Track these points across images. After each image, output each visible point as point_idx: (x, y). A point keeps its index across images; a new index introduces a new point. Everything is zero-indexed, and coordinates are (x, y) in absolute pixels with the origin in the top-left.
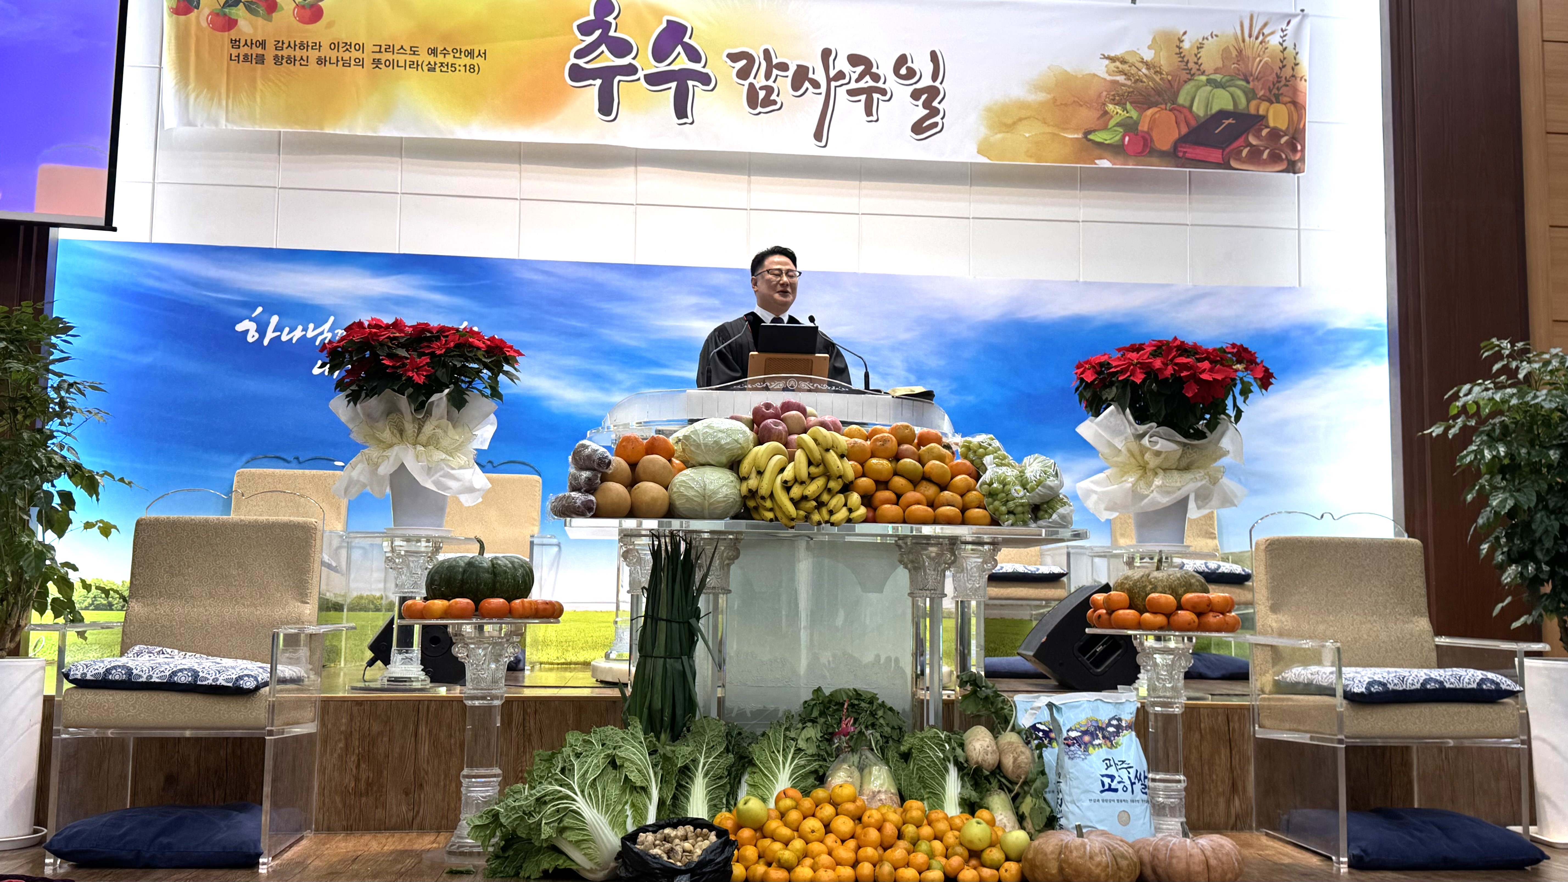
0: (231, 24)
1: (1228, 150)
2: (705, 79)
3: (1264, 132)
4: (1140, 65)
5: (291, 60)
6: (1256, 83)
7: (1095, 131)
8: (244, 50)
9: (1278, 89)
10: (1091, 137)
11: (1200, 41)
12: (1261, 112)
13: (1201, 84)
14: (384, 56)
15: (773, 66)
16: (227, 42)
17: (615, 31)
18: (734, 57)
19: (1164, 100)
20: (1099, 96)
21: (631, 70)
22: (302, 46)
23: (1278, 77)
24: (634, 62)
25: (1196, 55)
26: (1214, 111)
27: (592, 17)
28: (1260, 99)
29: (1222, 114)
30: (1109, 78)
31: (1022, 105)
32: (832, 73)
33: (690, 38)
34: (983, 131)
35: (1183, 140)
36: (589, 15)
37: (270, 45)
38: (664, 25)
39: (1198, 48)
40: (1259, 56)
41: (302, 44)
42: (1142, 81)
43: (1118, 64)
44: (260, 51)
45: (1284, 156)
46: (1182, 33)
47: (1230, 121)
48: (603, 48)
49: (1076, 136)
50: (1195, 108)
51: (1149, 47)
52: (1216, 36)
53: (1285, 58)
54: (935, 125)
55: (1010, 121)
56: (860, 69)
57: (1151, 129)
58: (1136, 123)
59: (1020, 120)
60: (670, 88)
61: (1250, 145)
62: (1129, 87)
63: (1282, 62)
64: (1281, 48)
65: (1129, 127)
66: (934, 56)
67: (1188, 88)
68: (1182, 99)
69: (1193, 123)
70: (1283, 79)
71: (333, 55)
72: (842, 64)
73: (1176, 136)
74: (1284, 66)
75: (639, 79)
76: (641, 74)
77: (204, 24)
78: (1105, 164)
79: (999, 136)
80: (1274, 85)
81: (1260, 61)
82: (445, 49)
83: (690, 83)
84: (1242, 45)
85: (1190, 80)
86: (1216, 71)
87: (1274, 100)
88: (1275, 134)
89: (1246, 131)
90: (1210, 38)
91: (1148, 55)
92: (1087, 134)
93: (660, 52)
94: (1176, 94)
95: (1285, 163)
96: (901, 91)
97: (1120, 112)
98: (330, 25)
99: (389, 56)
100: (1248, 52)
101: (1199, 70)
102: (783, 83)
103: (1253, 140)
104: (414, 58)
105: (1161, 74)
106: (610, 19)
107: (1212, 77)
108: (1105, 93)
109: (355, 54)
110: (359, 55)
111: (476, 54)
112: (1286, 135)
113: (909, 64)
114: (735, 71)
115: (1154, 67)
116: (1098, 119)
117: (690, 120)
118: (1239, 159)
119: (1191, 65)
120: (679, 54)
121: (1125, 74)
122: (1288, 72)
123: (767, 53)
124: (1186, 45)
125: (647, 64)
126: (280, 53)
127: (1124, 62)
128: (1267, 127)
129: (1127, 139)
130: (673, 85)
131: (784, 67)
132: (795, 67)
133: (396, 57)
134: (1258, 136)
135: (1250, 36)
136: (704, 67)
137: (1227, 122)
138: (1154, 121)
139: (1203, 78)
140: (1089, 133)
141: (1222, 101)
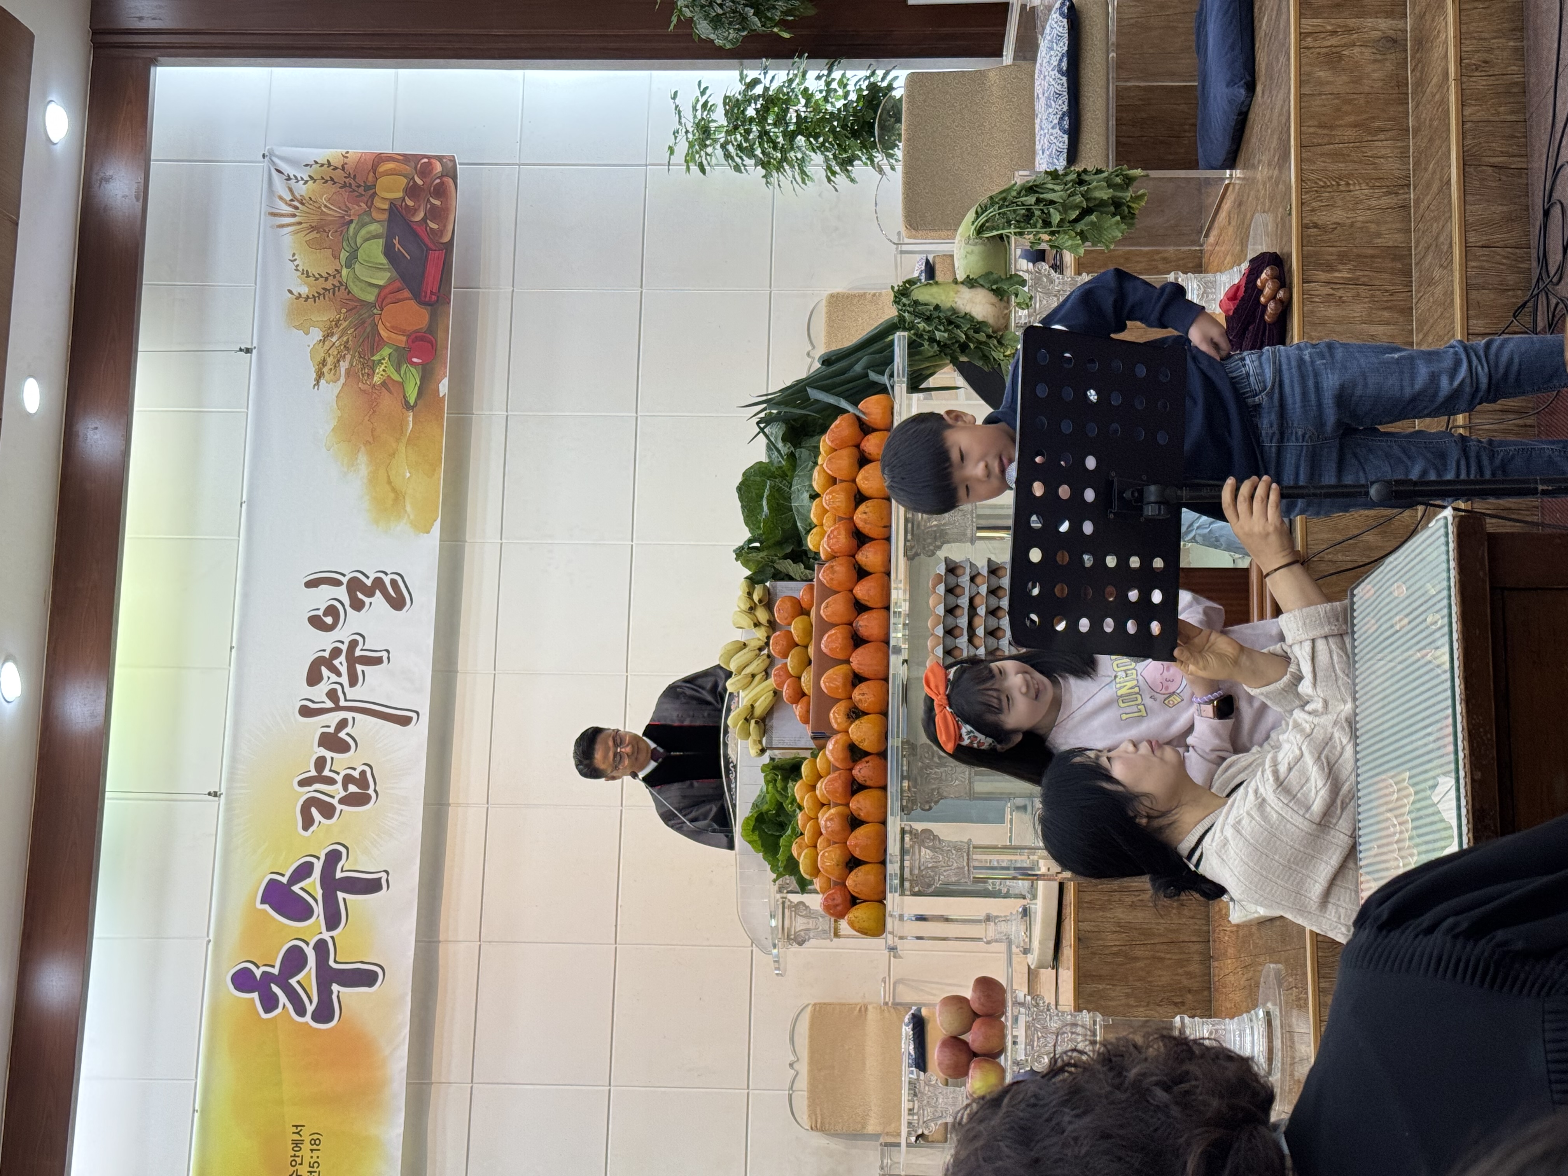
1: (430, 245)
2: (333, 858)
3: (410, 203)
4: (328, 344)
6: (352, 212)
7: (405, 397)
9: (359, 186)
10: (412, 402)
11: (299, 274)
12: (386, 207)
13: (351, 275)
15: (319, 775)
17: (273, 966)
18: (308, 822)
19: (370, 317)
20: (363, 391)
21: (321, 947)
23: (344, 186)
24: (313, 943)
25: (317, 279)
26: (384, 261)
27: (255, 995)
28: (370, 208)
29: (389, 252)
30: (342, 380)
31: (373, 480)
32: (329, 704)
33: (283, 875)
34: (403, 525)
35: (418, 297)
36: (253, 999)
38: (267, 907)
39: (308, 276)
40: (319, 208)
42: (347, 342)
43: (325, 370)
45: (438, 181)
46: (290, 295)
47: (396, 242)
48: (293, 981)
49: (411, 419)
50: (381, 282)
51: (307, 333)
52: (294, 255)
53: (323, 178)
54: (394, 583)
55: (392, 495)
56: (325, 671)
57: (403, 332)
58: (397, 349)
59: (389, 482)
60: (344, 900)
61: (424, 220)
62: (353, 357)
63: (326, 181)
64: (311, 182)
65: (401, 357)
66: (312, 584)
67: (356, 291)
68: (371, 297)
69: (398, 284)
70: (347, 180)
72: (319, 693)
73: (412, 302)
74: (332, 179)
75: (332, 938)
76: (326, 935)
79: (408, 508)
80: (354, 191)
81: (326, 206)
83: (339, 875)
84: (304, 226)
85: (347, 287)
86: (336, 257)
87: (372, 192)
88: (412, 191)
89: (408, 224)
90: (296, 263)
91: (317, 334)
92: (408, 406)
93: (300, 910)
94: (363, 303)
95: (445, 179)
96: (352, 624)
97: (383, 367)
100: (315, 219)
101: (334, 277)
102: (340, 763)
103: (420, 216)
105: (339, 320)
106: (258, 974)
107: (343, 263)
108: (360, 385)
111: (298, 1137)
112: (413, 178)
113: (320, 613)
114: (323, 820)
115: (330, 328)
116: (390, 392)
117: (384, 875)
118: (441, 232)
119: (328, 285)
120: (302, 889)
121: (338, 361)
122: (339, 175)
123: (302, 783)
124: (304, 290)
125: (314, 928)
127: (324, 363)
128: (404, 199)
129: (415, 360)
130: (340, 895)
131: (320, 763)
132: (321, 748)
134: (415, 210)
135: (294, 216)
136: (318, 858)
137: (397, 245)
138: (395, 329)
139: (345, 272)
140: (407, 402)
141: (374, 251)
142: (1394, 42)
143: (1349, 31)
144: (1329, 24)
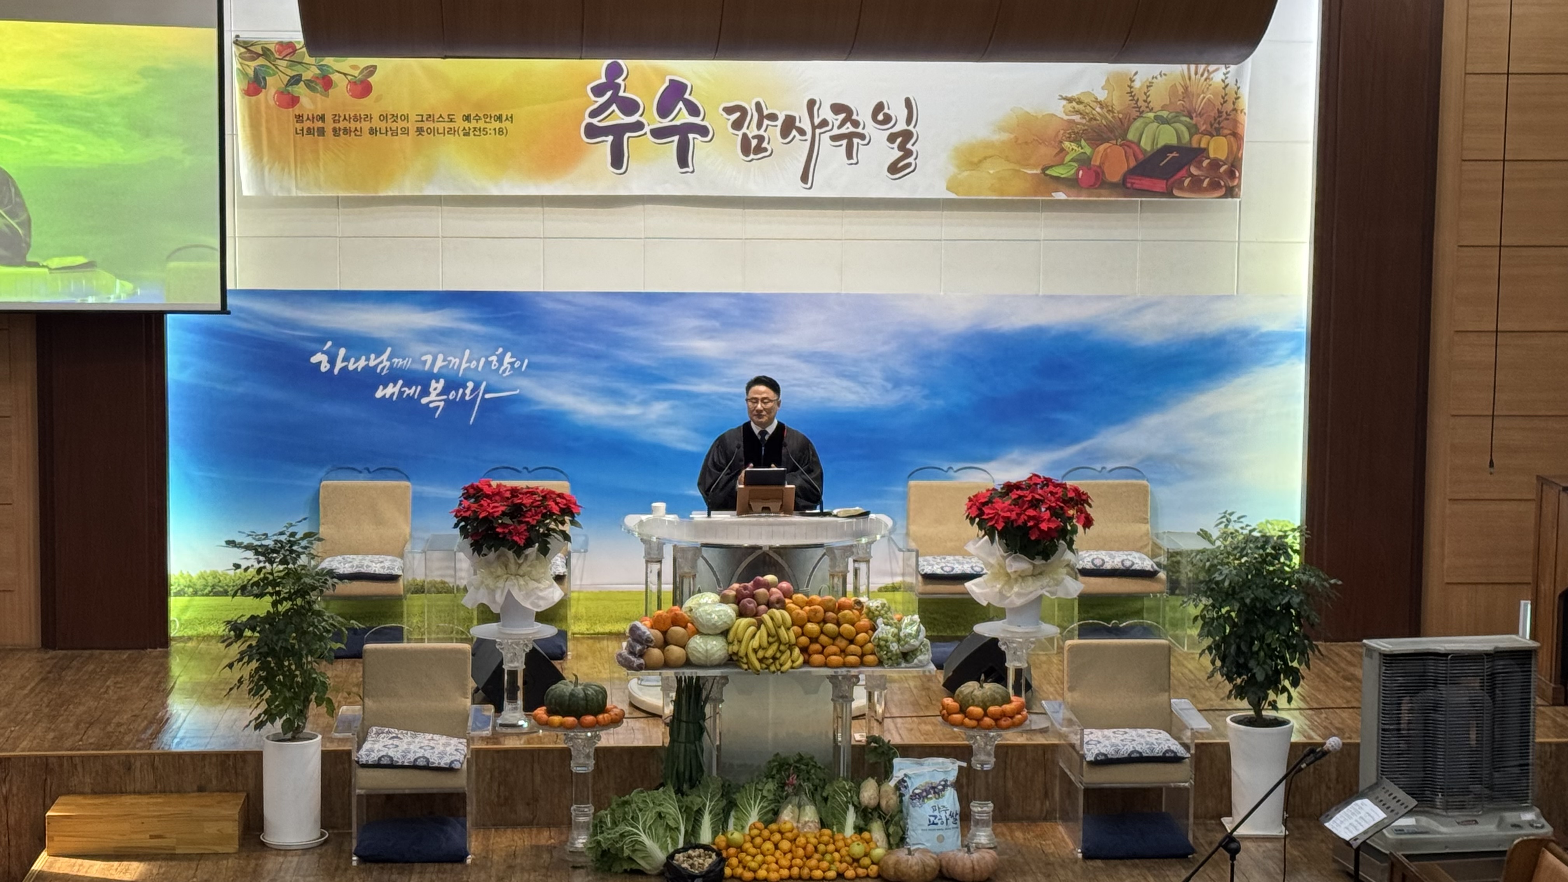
0: (294, 101)
1: (1172, 180)
2: (703, 131)
3: (1205, 163)
4: (1092, 104)
5: (347, 131)
6: (1199, 119)
7: (1052, 166)
8: (307, 124)
9: (1219, 123)
10: (1048, 172)
11: (1150, 80)
12: (1203, 145)
13: (1147, 120)
14: (426, 125)
15: (763, 117)
16: (292, 119)
17: (624, 91)
18: (729, 110)
19: (1115, 136)
20: (1057, 135)
21: (639, 126)
22: (357, 118)
23: (1220, 112)
24: (642, 119)
25: (1145, 94)
26: (1159, 146)
27: (603, 80)
28: (1202, 133)
29: (1168, 149)
30: (1066, 118)
31: (988, 143)
32: (817, 121)
33: (690, 94)
34: (953, 170)
35: (1132, 172)
36: (600, 78)
37: (329, 118)
38: (667, 84)
39: (1148, 87)
40: (1203, 92)
41: (355, 116)
42: (1095, 120)
43: (1074, 104)
44: (320, 124)
45: (1222, 183)
46: (1133, 73)
47: (1175, 154)
48: (614, 107)
49: (1035, 172)
50: (1142, 143)
51: (1103, 88)
52: (1165, 75)
53: (1226, 95)
54: (909, 165)
55: (976, 160)
56: (842, 116)
57: (1102, 163)
58: (1090, 159)
59: (985, 158)
60: (672, 141)
61: (1191, 175)
62: (1084, 125)
63: (1223, 98)
64: (1223, 85)
65: (1083, 162)
66: (908, 103)
67: (1138, 124)
68: (1131, 136)
69: (1141, 157)
70: (1224, 114)
71: (383, 125)
72: (826, 113)
73: (1125, 169)
74: (1225, 102)
75: (645, 134)
76: (647, 129)
77: (272, 103)
78: (1061, 196)
79: (966, 173)
80: (1215, 120)
81: (1204, 98)
82: (477, 115)
83: (691, 136)
84: (1188, 81)
85: (1138, 117)
86: (1164, 108)
87: (1215, 133)
88: (1215, 164)
89: (1189, 163)
90: (1159, 77)
91: (1102, 96)
92: (1044, 170)
93: (664, 109)
94: (1126, 131)
95: (1224, 189)
96: (878, 135)
97: (1075, 148)
98: (378, 99)
99: (431, 125)
100: (1193, 89)
101: (1147, 107)
102: (773, 131)
103: (1194, 171)
104: (452, 125)
105: (1113, 112)
106: (619, 81)
107: (1159, 113)
108: (1062, 132)
109: (401, 124)
110: (404, 124)
111: (504, 118)
112: (1225, 164)
113: (886, 110)
114: (730, 122)
115: (1107, 106)
116: (1055, 156)
117: (691, 169)
118: (1181, 188)
119: (1141, 103)
120: (680, 109)
121: (1081, 114)
122: (1229, 106)
123: (758, 105)
124: (1137, 84)
125: (652, 120)
126: (337, 125)
127: (1080, 102)
128: (1208, 158)
129: (1081, 172)
130: (676, 138)
131: (773, 117)
132: (784, 117)
133: (436, 125)
134: (1199, 167)
135: (1196, 73)
136: (703, 120)
137: (1171, 156)
138: (1105, 156)
139: (1151, 115)
140: (1047, 168)
141: (1167, 136)
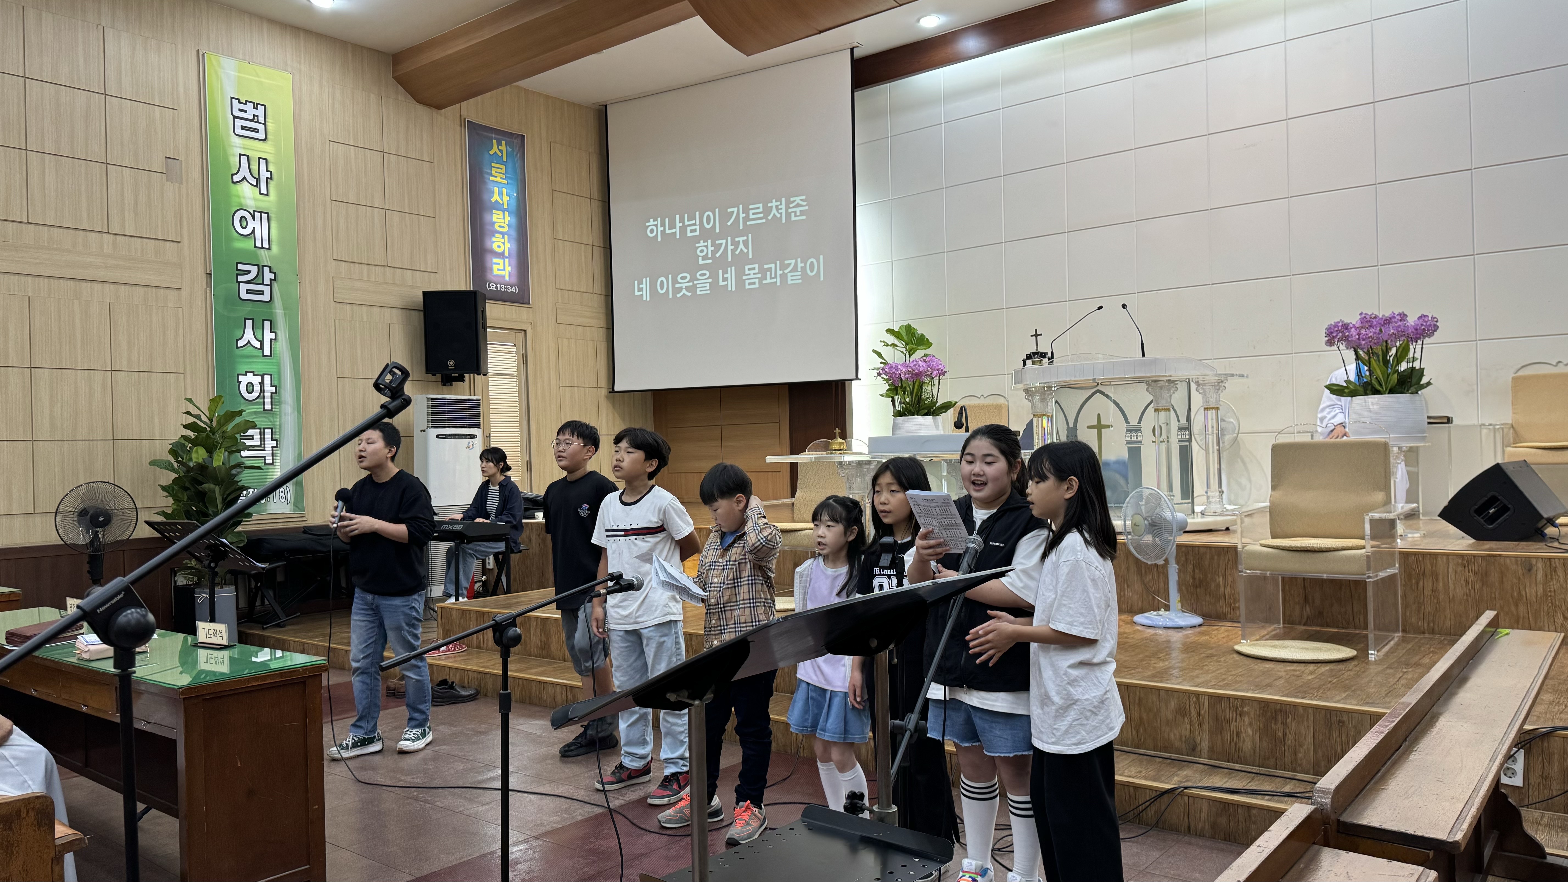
142: (1193, 749)
143: (1201, 724)
144: (1205, 713)
